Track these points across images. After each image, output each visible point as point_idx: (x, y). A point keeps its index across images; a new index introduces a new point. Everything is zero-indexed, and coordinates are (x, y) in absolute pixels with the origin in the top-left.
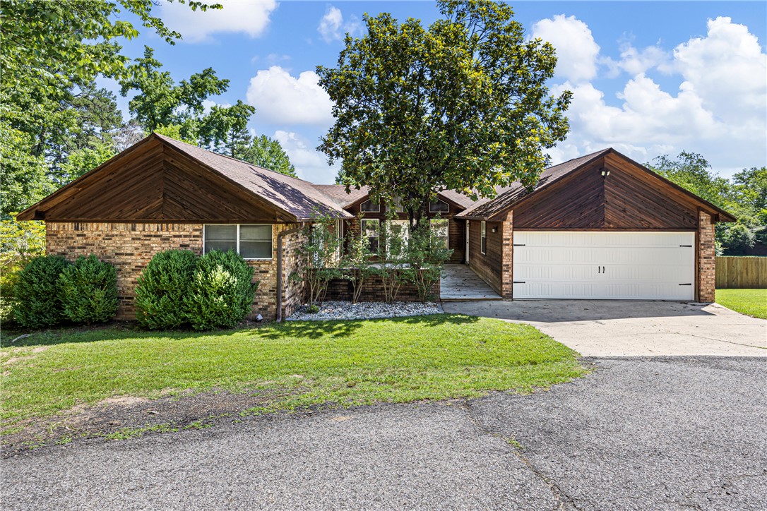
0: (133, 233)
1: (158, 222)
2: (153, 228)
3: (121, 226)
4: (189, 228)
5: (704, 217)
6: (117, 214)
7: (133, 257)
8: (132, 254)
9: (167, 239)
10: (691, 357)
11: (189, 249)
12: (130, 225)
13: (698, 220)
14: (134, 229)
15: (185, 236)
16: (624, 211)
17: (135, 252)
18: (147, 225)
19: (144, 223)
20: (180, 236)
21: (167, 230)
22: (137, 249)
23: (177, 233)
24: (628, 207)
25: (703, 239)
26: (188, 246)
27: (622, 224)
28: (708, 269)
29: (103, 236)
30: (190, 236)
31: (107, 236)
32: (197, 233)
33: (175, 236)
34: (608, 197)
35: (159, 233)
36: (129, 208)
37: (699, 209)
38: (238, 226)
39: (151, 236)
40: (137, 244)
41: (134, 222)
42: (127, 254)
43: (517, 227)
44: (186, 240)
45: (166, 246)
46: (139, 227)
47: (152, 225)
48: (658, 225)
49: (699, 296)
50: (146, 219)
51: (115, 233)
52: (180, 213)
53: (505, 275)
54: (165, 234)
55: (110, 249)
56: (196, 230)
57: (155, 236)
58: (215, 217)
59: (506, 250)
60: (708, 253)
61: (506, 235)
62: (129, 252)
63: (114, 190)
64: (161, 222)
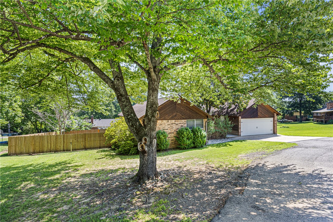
0: (168, 123)
1: (175, 119)
2: (174, 121)
3: (164, 121)
4: (183, 120)
5: (275, 114)
6: (163, 117)
7: (168, 130)
8: (168, 129)
9: (177, 124)
11: (183, 127)
12: (167, 121)
13: (274, 115)
14: (168, 122)
15: (182, 123)
16: (261, 113)
17: (168, 128)
18: (172, 120)
19: (171, 120)
20: (181, 123)
21: (177, 122)
22: (169, 128)
23: (180, 123)
24: (262, 113)
25: (275, 119)
26: (183, 126)
27: (261, 117)
28: (276, 126)
29: (159, 124)
30: (183, 123)
31: (160, 124)
32: (185, 122)
33: (179, 123)
34: (258, 110)
35: (175, 123)
36: (167, 116)
37: (274, 112)
38: (195, 120)
39: (173, 124)
40: (169, 126)
41: (168, 120)
42: (166, 129)
43: (242, 118)
44: (182, 125)
45: (177, 126)
46: (170, 121)
47: (173, 120)
48: (267, 116)
49: (274, 132)
50: (171, 119)
51: (163, 123)
52: (181, 117)
53: (240, 130)
54: (177, 123)
55: (161, 128)
56: (185, 121)
57: (174, 124)
58: (190, 117)
59: (240, 123)
60: (276, 122)
61: (240, 120)
62: (167, 129)
63: (164, 109)
64: (176, 119)
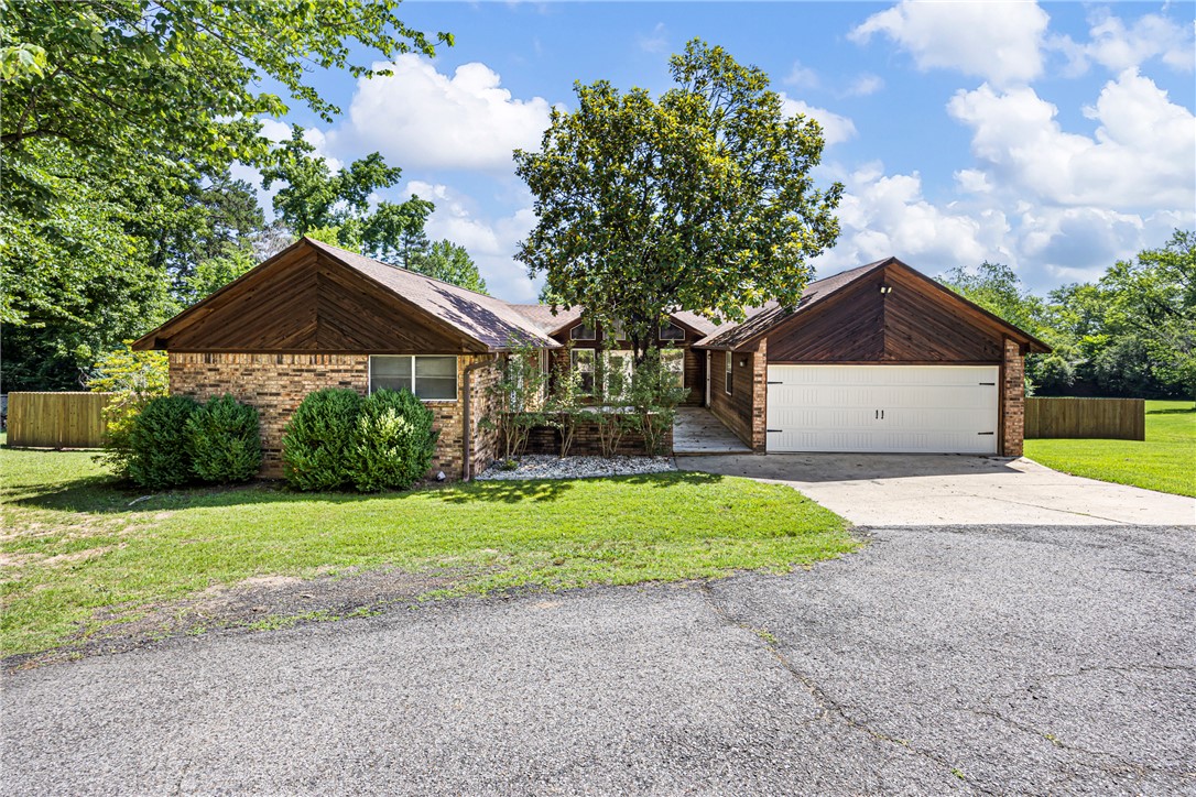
0: (279, 366)
1: (311, 353)
2: (305, 359)
3: (264, 358)
4: (350, 359)
5: (1011, 346)
6: (258, 342)
7: (280, 398)
8: (278, 394)
9: (322, 374)
10: (991, 526)
11: (350, 387)
12: (275, 357)
13: (1003, 350)
14: (280, 362)
15: (346, 371)
16: (909, 338)
17: (282, 391)
18: (296, 357)
19: (293, 353)
20: (339, 371)
21: (323, 363)
22: (284, 387)
23: (336, 367)
24: (914, 334)
25: (1009, 375)
26: (349, 383)
27: (907, 356)
28: (1015, 413)
29: (241, 370)
30: (351, 371)
31: (246, 370)
32: (361, 367)
33: (333, 371)
34: (888, 322)
35: (312, 367)
36: (273, 334)
37: (1005, 336)
38: (413, 357)
39: (302, 370)
40: (285, 381)
41: (280, 353)
42: (271, 394)
43: (772, 359)
44: (347, 377)
45: (321, 383)
46: (287, 358)
47: (303, 357)
48: (952, 356)
49: (1003, 448)
50: (296, 349)
51: (256, 366)
52: (339, 341)
53: (757, 422)
54: (320, 368)
55: (250, 387)
56: (360, 363)
57: (307, 371)
58: (383, 346)
59: (758, 388)
60: (1014, 393)
61: (758, 369)
62: (274, 391)
63: (255, 312)
64: (315, 353)
